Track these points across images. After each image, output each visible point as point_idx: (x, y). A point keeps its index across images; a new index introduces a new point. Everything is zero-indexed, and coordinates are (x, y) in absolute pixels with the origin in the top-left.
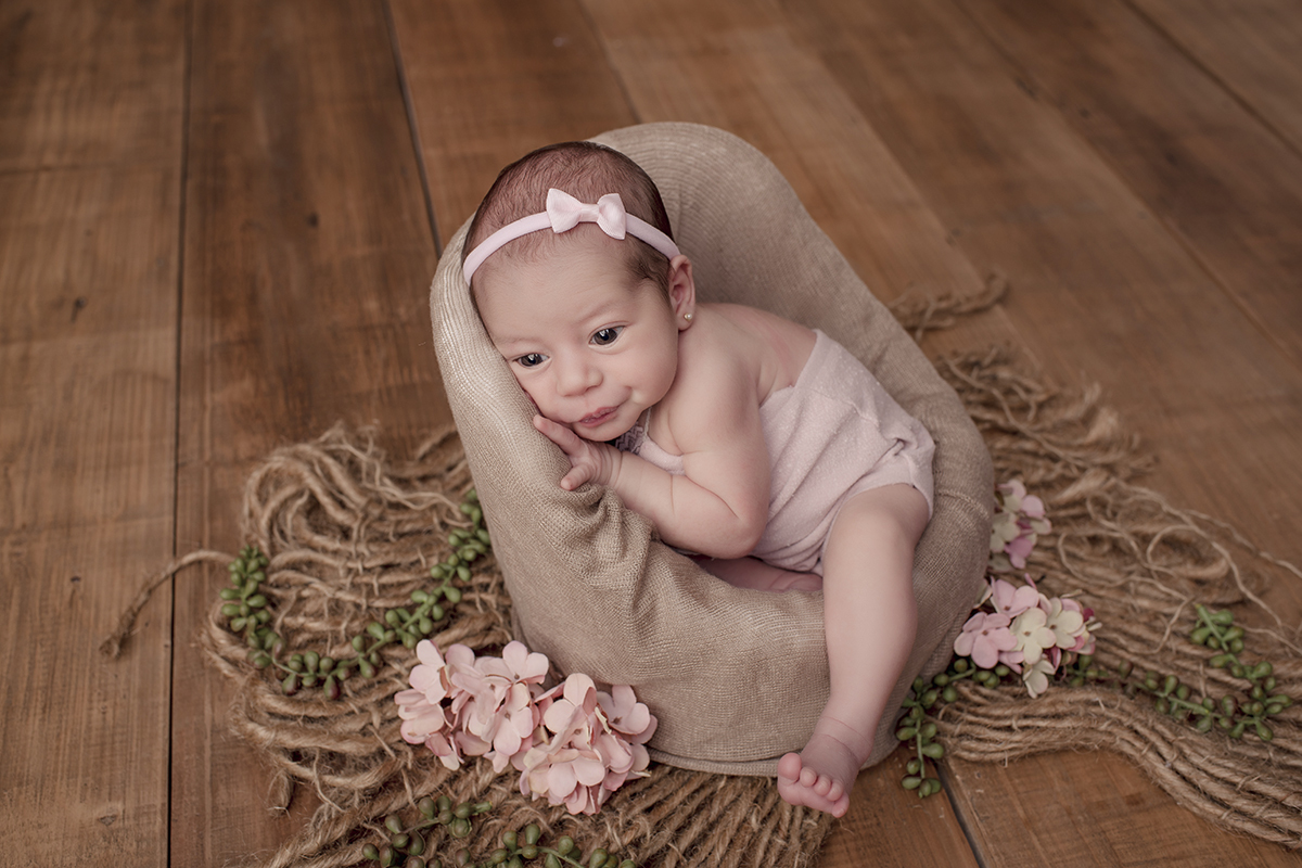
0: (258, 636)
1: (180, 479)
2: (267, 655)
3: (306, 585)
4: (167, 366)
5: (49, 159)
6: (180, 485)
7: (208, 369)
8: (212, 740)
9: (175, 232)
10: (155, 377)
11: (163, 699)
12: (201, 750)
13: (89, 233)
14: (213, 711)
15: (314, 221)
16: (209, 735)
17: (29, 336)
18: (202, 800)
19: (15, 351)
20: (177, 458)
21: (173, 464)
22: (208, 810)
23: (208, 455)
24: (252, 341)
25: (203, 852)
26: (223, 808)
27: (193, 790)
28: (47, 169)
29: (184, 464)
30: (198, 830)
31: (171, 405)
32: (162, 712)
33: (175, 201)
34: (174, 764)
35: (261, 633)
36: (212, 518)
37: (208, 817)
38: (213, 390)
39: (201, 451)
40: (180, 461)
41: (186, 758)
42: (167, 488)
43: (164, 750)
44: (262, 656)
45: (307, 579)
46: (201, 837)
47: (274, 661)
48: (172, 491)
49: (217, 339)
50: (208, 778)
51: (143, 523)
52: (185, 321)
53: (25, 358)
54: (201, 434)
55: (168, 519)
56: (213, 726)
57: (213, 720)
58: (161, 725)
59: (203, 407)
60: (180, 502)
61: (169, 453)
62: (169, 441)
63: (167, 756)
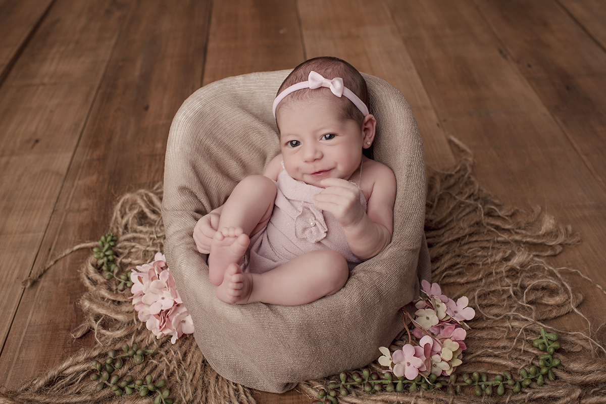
0: (108, 266)
1: (53, 216)
2: (111, 274)
3: (133, 247)
4: (64, 169)
5: (46, 80)
6: (52, 219)
7: (80, 170)
8: (27, 329)
9: (87, 112)
10: (58, 173)
11: (13, 311)
12: (21, 333)
13: (51, 111)
14: (32, 317)
15: (147, 108)
16: (26, 327)
17: (12, 154)
18: (14, 355)
19: (4, 160)
20: (55, 207)
21: (52, 210)
22: (15, 360)
23: (68, 206)
24: (103, 159)
25: (7, 377)
26: (21, 359)
27: (12, 350)
28: (44, 84)
29: (56, 210)
30: (8, 368)
31: (60, 185)
32: (11, 316)
33: (91, 99)
34: (8, 338)
35: (110, 265)
36: (60, 234)
37: (14, 363)
38: (79, 179)
39: (66, 205)
40: (55, 209)
41: (14, 336)
42: (46, 221)
43: (6, 333)
44: (109, 275)
45: (133, 244)
46: (8, 371)
47: (115, 276)
48: (48, 222)
49: (89, 158)
50: (20, 346)
51: (31, 235)
52: (78, 149)
53: (7, 163)
54: (68, 198)
55: (42, 234)
56: (30, 323)
57: (30, 321)
58: (8, 322)
59: (73, 186)
60: (49, 226)
61: (52, 206)
62: (54, 200)
63: (6, 335)
